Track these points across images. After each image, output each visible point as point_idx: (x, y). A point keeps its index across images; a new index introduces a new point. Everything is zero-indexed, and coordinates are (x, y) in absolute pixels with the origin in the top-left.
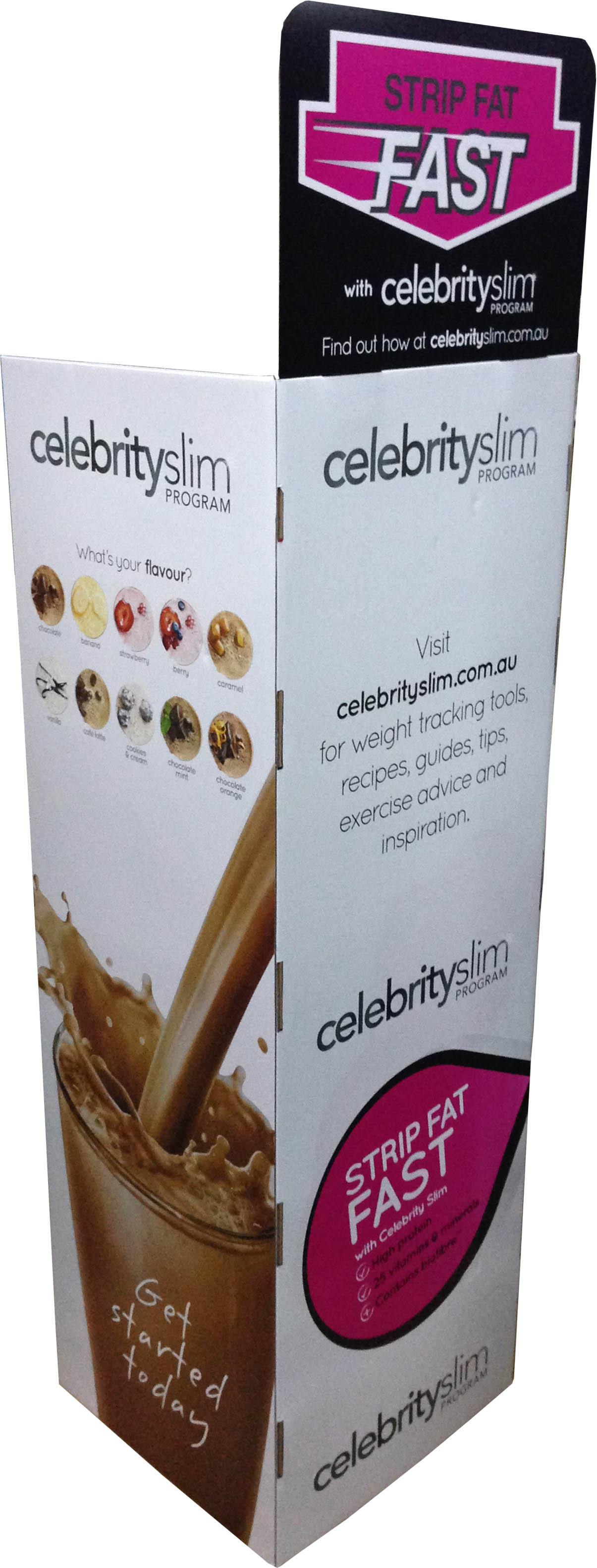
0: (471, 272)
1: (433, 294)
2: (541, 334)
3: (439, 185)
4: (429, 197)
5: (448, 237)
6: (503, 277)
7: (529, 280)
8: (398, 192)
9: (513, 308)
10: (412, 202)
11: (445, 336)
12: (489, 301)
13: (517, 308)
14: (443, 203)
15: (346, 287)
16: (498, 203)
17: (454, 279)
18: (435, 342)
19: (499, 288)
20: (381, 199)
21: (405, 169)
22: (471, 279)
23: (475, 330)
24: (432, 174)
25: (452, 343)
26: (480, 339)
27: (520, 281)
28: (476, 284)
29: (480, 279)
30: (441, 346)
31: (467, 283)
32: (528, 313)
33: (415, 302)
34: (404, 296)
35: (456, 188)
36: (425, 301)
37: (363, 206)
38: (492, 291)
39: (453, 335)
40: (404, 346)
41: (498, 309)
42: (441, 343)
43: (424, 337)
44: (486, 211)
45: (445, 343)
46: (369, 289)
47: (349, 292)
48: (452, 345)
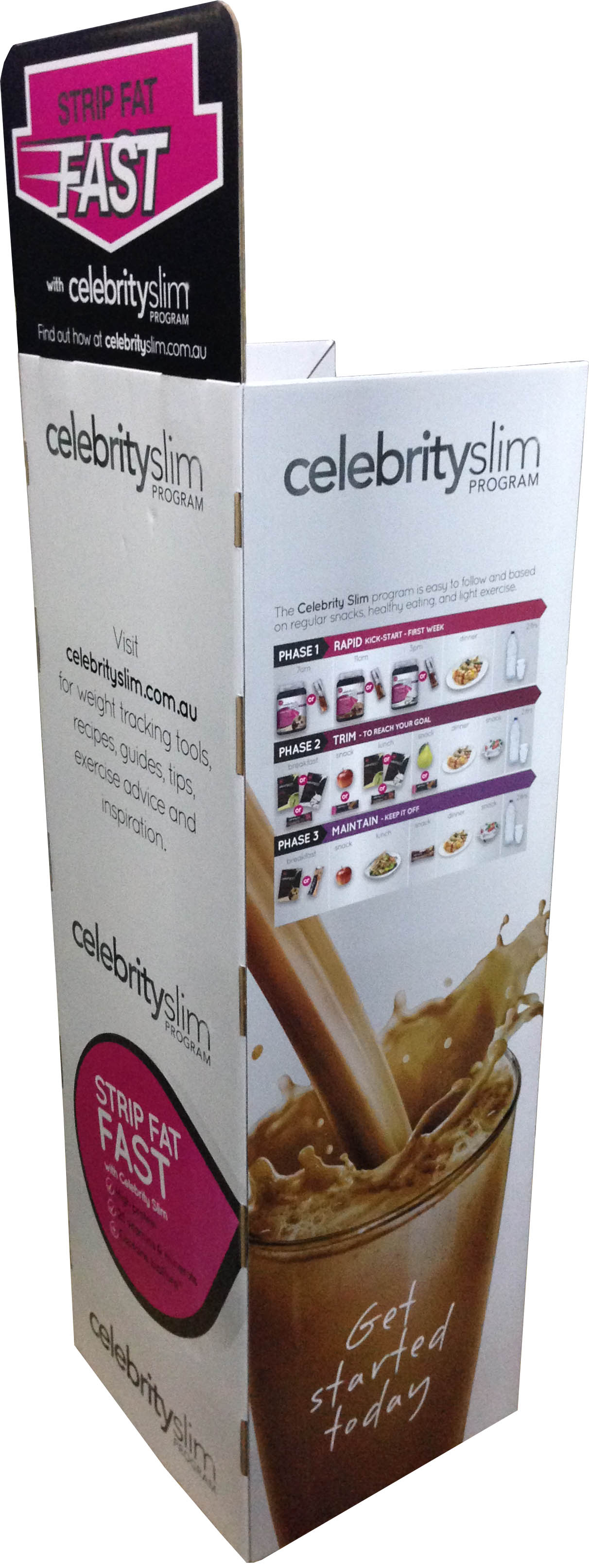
0: (131, 276)
1: (103, 295)
2: (199, 353)
3: (100, 190)
4: (94, 201)
5: (111, 240)
6: (158, 284)
7: (182, 289)
8: (73, 198)
9: (169, 318)
10: (82, 208)
11: (115, 336)
12: (148, 308)
13: (173, 319)
14: (104, 208)
15: (47, 282)
16: (148, 205)
17: (118, 281)
18: (109, 342)
19: (155, 295)
20: (63, 207)
21: (75, 176)
22: (132, 283)
23: (138, 336)
24: (95, 180)
25: (122, 345)
26: (143, 347)
27: (174, 288)
28: (135, 288)
29: (138, 283)
30: (114, 347)
31: (129, 287)
32: (184, 326)
33: (92, 301)
34: (84, 295)
35: (113, 190)
36: (99, 301)
37: (52, 212)
38: (150, 298)
39: (121, 339)
40: (87, 341)
41: (156, 317)
42: (114, 344)
43: (101, 336)
44: (138, 214)
45: (116, 345)
46: (61, 286)
47: (50, 287)
48: (122, 348)
